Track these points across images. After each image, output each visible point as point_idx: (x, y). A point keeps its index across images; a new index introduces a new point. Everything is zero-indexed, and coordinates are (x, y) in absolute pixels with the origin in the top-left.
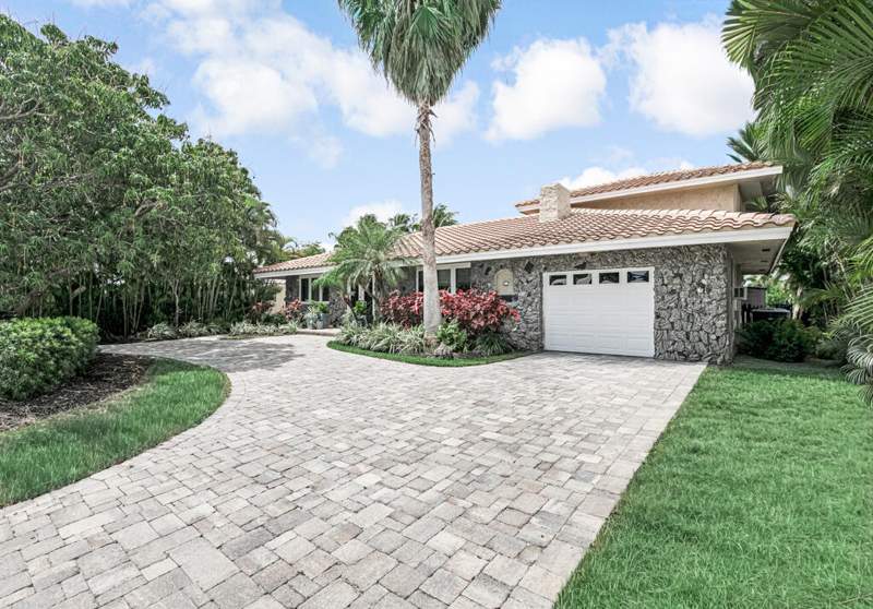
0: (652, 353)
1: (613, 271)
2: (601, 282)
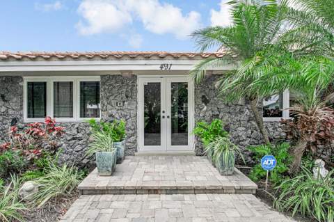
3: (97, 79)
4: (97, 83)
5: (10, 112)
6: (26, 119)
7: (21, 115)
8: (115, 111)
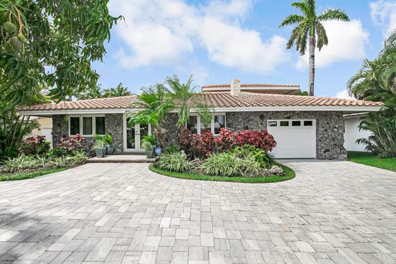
0: (314, 156)
1: (298, 120)
2: (293, 125)
3: (104, 116)
4: (104, 117)
5: (62, 132)
6: (70, 135)
7: (68, 134)
8: (112, 131)
